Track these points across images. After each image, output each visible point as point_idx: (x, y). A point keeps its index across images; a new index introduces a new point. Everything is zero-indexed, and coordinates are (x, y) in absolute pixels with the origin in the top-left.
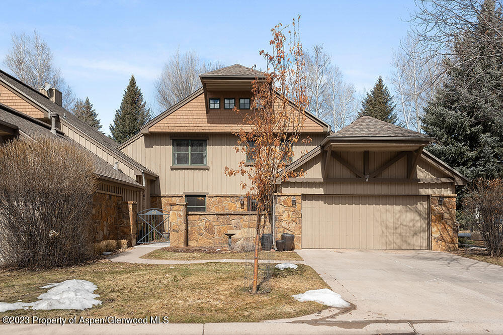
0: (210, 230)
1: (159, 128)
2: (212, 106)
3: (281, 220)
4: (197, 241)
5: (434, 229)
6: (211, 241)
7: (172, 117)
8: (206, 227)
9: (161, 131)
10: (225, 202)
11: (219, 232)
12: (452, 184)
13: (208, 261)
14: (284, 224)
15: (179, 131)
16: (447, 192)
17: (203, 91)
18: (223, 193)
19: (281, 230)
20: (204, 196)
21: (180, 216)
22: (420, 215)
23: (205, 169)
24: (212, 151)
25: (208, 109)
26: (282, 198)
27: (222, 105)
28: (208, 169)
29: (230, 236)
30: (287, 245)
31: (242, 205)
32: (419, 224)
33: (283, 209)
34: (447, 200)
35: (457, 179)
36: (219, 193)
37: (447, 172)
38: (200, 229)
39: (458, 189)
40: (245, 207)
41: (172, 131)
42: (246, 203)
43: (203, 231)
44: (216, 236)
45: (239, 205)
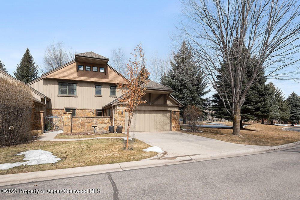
0: (83, 125)
1: (52, 76)
2: (80, 69)
3: (117, 120)
4: (76, 130)
5: (172, 123)
6: (84, 130)
7: (59, 72)
8: (81, 123)
9: (53, 77)
10: (85, 112)
11: (87, 126)
12: (178, 107)
13: (92, 138)
14: (118, 122)
15: (63, 78)
16: (177, 110)
17: (75, 61)
18: (84, 108)
19: (117, 124)
20: (75, 109)
21: (69, 118)
22: (167, 118)
23: (76, 97)
24: (79, 89)
25: (78, 70)
26: (118, 111)
27: (84, 68)
28: (77, 97)
29: (95, 127)
30: (120, 130)
31: (93, 113)
32: (167, 121)
33: (118, 116)
34: (176, 112)
35: (180, 105)
36: (82, 108)
37: (176, 102)
38: (78, 124)
39: (180, 109)
40: (95, 114)
41: (59, 78)
42: (95, 113)
43: (80, 125)
44: (86, 127)
45: (92, 114)
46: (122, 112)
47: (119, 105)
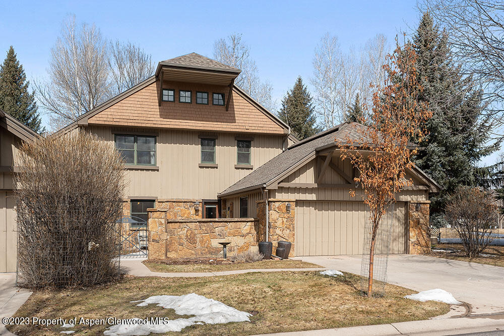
0: (192, 239)
1: (101, 119)
2: (165, 98)
3: (275, 227)
4: (176, 251)
5: (412, 234)
6: (193, 252)
7: (117, 107)
8: (187, 236)
9: (103, 123)
10: (178, 208)
11: (201, 242)
12: (426, 191)
14: (278, 231)
15: (126, 124)
16: (422, 199)
17: (155, 80)
18: (175, 198)
19: (275, 237)
20: (154, 201)
21: (161, 224)
22: (399, 220)
23: (154, 170)
24: (164, 151)
25: (161, 102)
26: (277, 204)
27: (177, 97)
28: (158, 170)
29: (225, 245)
31: (197, 211)
33: (278, 216)
34: (422, 206)
35: (432, 187)
36: (169, 198)
37: (424, 180)
38: (180, 238)
39: (430, 195)
40: (200, 213)
41: (117, 124)
42: (200, 209)
43: (184, 241)
44: (198, 246)
46: (288, 208)
47: (281, 189)
